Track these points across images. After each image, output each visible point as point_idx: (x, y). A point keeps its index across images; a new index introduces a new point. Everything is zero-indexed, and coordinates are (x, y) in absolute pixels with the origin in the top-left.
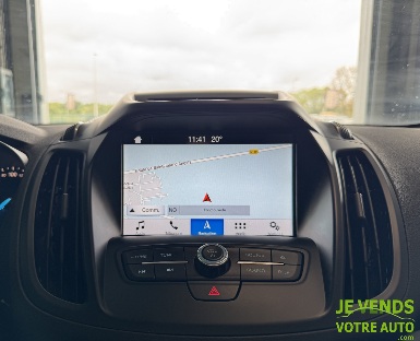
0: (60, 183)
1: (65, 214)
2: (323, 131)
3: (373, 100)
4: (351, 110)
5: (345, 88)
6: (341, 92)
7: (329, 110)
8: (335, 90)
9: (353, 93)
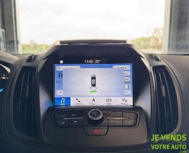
0: (25, 82)
6: (156, 39)
7: (151, 47)
8: (153, 38)
9: (161, 39)
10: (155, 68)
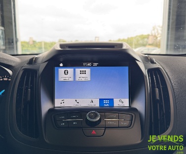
1: (29, 98)
2: (142, 60)
3: (169, 43)
4: (160, 45)
5: (156, 34)
6: (155, 36)
7: (150, 45)
8: (152, 35)
9: (160, 37)
10: (150, 71)
